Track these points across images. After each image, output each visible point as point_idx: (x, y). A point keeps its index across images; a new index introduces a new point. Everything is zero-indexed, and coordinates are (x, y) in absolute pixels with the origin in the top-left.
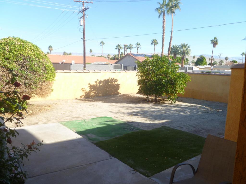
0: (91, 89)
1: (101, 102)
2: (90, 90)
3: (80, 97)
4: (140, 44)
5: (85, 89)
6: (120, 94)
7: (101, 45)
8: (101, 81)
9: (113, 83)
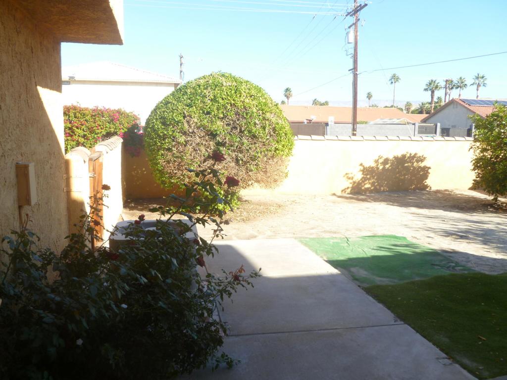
0: (365, 176)
1: (385, 203)
2: (363, 178)
3: (342, 191)
4: (483, 77)
5: (353, 175)
6: (429, 188)
7: (392, 82)
8: (387, 159)
9: (415, 164)
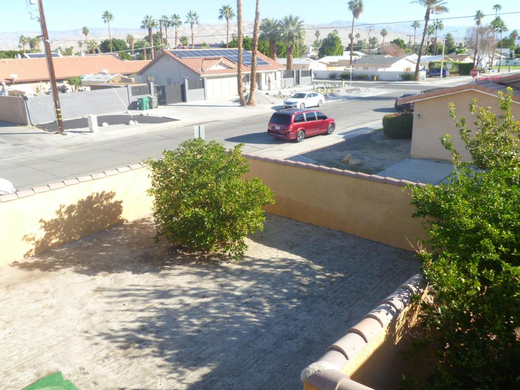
0: (49, 232)
1: (73, 268)
2: (46, 234)
3: (25, 256)
4: (195, 15)
5: (33, 235)
6: (125, 221)
7: (105, 21)
8: (71, 206)
9: (105, 203)
